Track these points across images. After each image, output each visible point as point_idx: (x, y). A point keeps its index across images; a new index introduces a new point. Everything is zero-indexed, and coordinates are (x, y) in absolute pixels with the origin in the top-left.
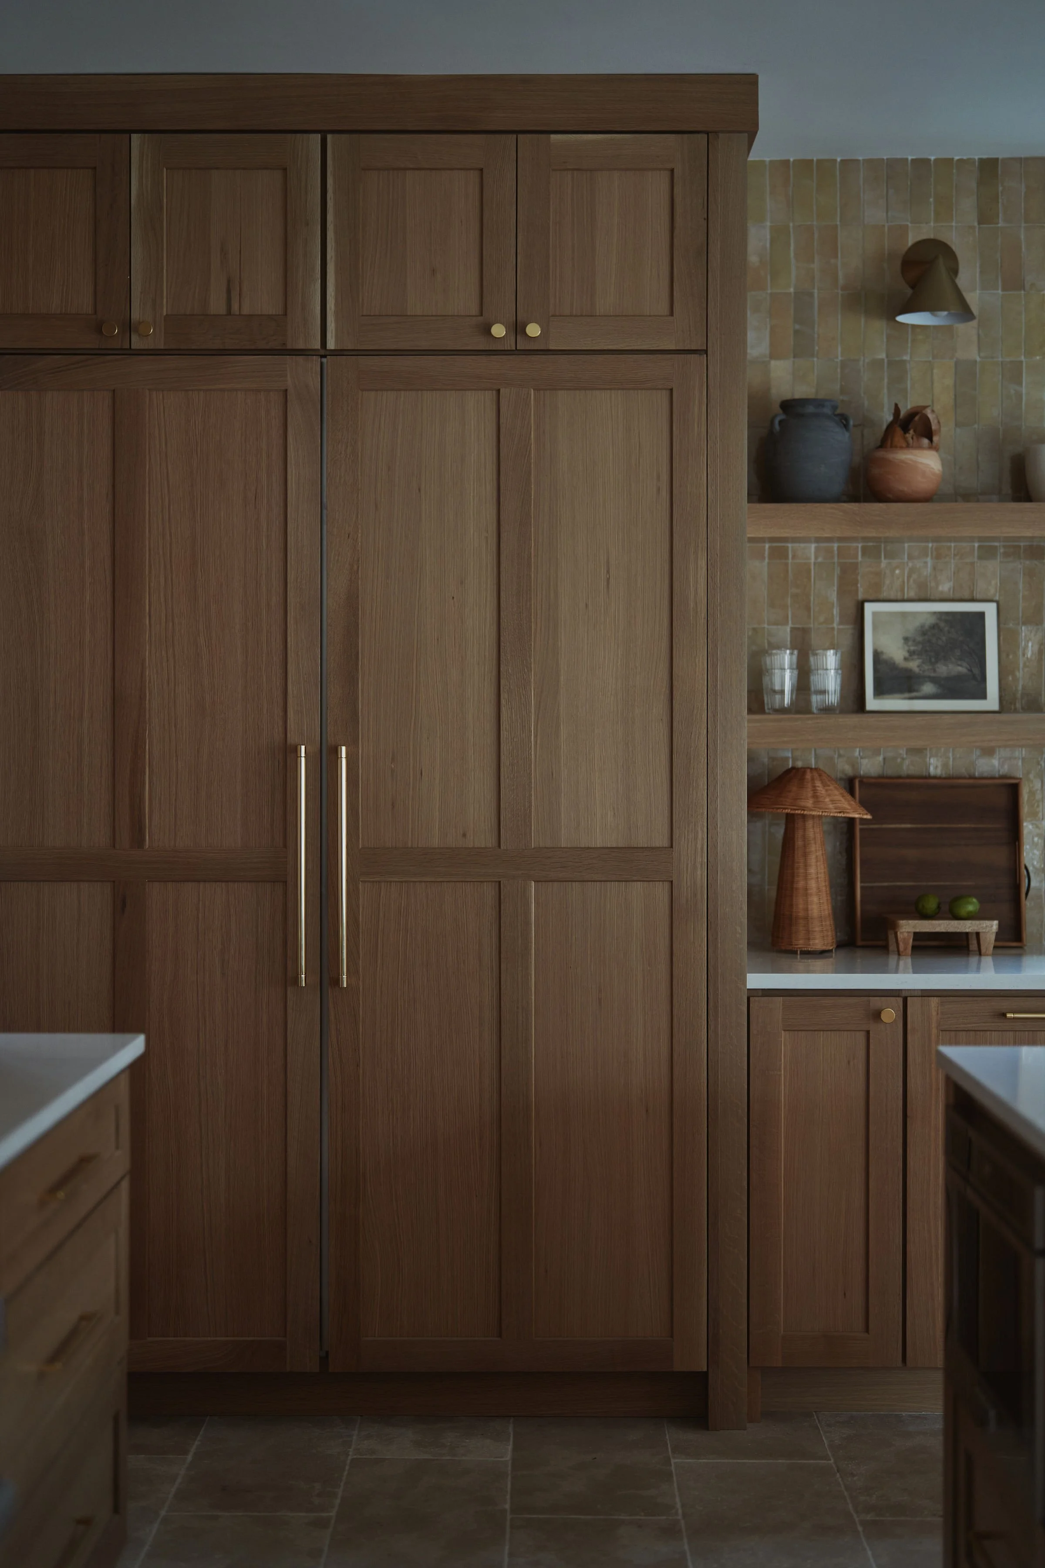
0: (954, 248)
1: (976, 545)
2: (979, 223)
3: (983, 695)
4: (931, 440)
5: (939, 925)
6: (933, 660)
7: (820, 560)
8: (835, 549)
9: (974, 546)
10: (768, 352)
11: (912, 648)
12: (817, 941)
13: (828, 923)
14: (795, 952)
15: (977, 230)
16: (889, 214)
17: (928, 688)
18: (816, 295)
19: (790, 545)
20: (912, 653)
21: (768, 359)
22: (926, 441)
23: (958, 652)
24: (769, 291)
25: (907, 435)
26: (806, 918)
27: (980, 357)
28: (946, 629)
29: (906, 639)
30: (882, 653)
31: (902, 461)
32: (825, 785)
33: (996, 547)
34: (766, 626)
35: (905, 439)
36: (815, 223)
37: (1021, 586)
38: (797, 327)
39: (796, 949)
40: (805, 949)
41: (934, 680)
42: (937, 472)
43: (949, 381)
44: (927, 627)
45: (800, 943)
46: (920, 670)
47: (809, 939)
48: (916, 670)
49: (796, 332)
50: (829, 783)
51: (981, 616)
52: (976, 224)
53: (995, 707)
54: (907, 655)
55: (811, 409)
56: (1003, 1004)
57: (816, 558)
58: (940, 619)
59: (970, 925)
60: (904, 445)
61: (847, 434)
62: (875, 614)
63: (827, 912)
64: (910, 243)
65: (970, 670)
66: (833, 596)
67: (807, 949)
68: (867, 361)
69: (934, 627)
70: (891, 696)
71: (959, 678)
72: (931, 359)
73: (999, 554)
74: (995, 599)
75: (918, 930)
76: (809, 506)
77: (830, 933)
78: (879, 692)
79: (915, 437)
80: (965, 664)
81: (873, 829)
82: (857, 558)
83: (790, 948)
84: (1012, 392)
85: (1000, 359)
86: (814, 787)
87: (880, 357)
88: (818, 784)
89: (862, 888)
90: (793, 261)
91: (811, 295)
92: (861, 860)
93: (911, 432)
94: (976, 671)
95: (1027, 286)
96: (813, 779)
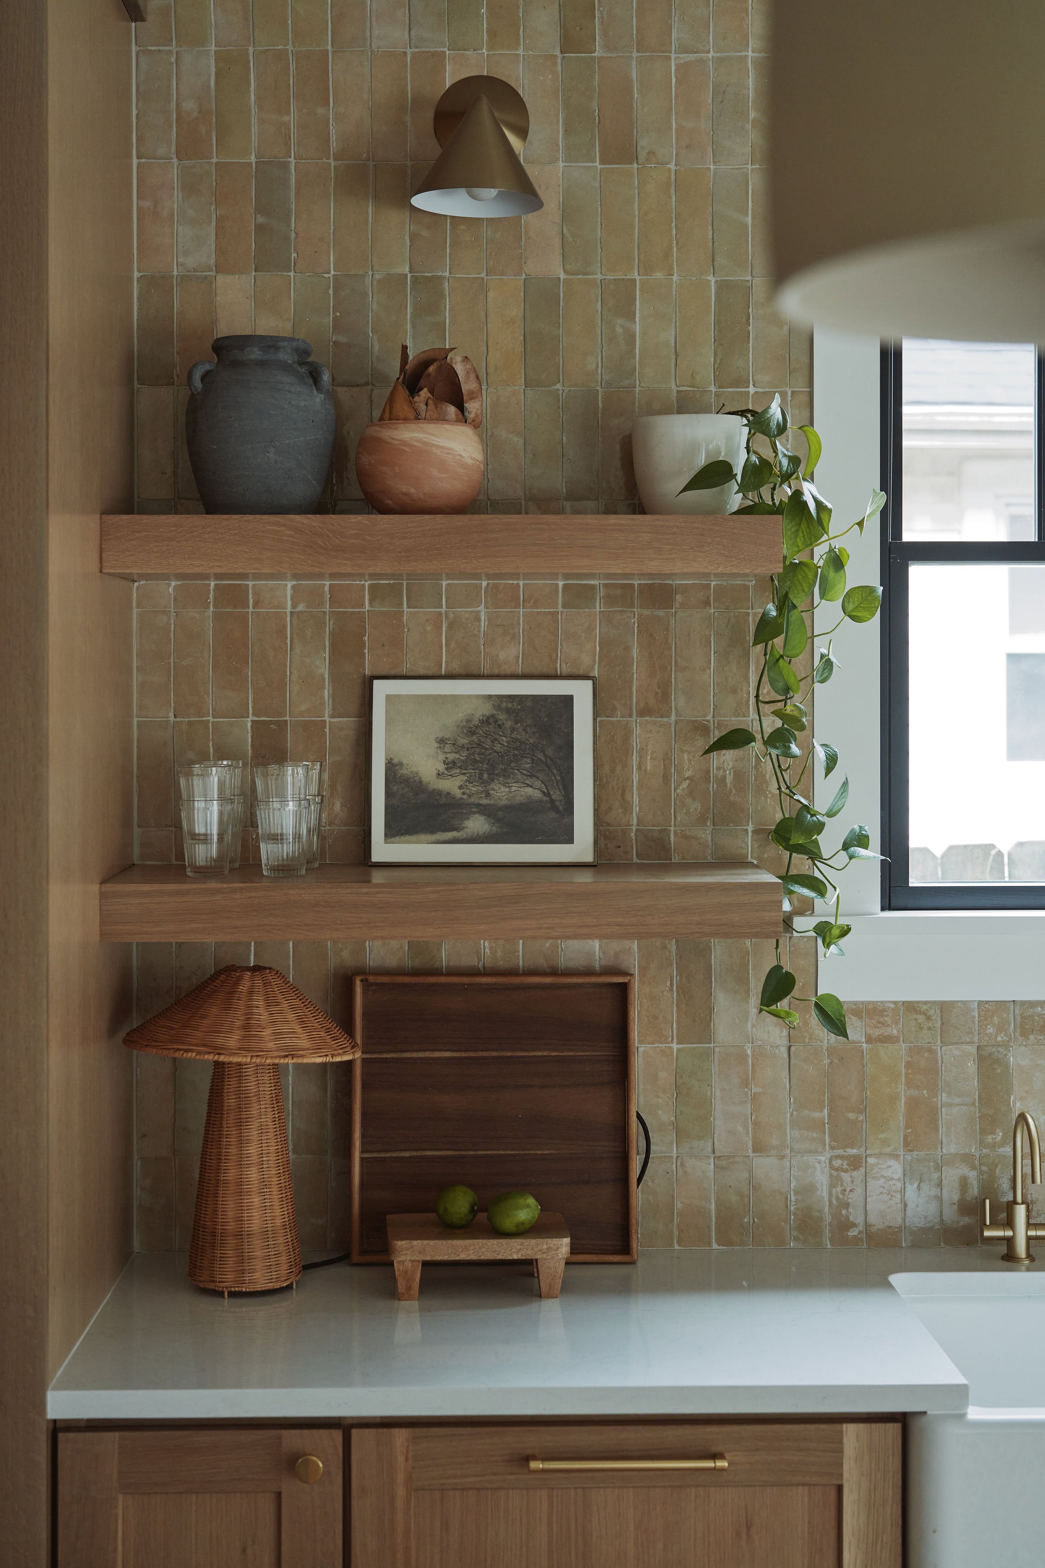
0: (521, 93)
1: (561, 583)
2: (562, 52)
3: (568, 838)
4: (461, 407)
5: (466, 1248)
6: (485, 776)
7: (301, 608)
8: (327, 589)
9: (557, 585)
10: (212, 261)
11: (451, 757)
12: (257, 1275)
13: (281, 1240)
14: (220, 1294)
15: (559, 61)
16: (413, 33)
17: (476, 824)
18: (293, 167)
19: (250, 583)
20: (450, 765)
21: (213, 273)
22: (452, 410)
23: (527, 764)
24: (215, 160)
25: (416, 399)
26: (239, 1235)
27: (565, 271)
28: (509, 724)
29: (442, 741)
30: (401, 764)
31: (404, 443)
32: (270, 1002)
33: (592, 588)
34: (210, 718)
35: (411, 404)
36: (290, 47)
37: (635, 652)
38: (261, 219)
39: (221, 1289)
40: (237, 1289)
41: (484, 810)
42: (470, 462)
43: (516, 311)
44: (476, 722)
45: (227, 1279)
46: (464, 793)
47: (243, 1272)
48: (458, 793)
49: (259, 228)
50: (280, 997)
51: (568, 701)
52: (557, 52)
53: (588, 857)
54: (442, 768)
55: (255, 354)
56: (531, 1439)
57: (294, 606)
58: (498, 708)
59: (519, 1247)
60: (411, 415)
61: (319, 398)
62: (390, 699)
63: (279, 1222)
64: (448, 85)
65: (548, 794)
66: (324, 670)
67: (240, 1289)
68: (377, 277)
69: (487, 720)
70: (413, 838)
71: (527, 807)
72: (483, 275)
73: (598, 598)
74: (591, 675)
75: (428, 1258)
76: (234, 520)
77: (283, 1259)
78: (393, 831)
79: (430, 402)
80: (538, 784)
81: (386, 1060)
82: (363, 605)
83: (211, 1286)
84: (619, 330)
85: (599, 276)
86: (249, 1007)
87: (399, 270)
88: (259, 1001)
89: (362, 1160)
90: (254, 110)
91: (285, 166)
92: (364, 1115)
93: (425, 393)
94: (557, 795)
95: (642, 157)
96: (251, 992)
